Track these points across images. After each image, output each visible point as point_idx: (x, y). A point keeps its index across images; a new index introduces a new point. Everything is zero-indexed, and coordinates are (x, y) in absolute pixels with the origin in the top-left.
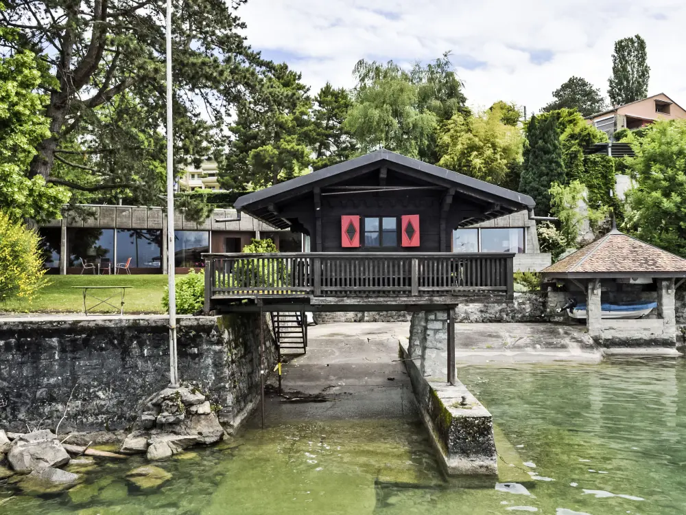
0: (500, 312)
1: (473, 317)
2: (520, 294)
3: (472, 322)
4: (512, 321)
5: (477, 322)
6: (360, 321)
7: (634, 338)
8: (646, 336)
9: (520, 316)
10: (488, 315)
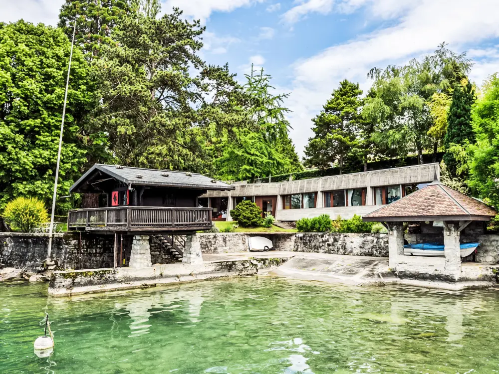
0: (372, 248)
1: (355, 252)
2: (386, 235)
3: (354, 255)
4: (379, 255)
5: (357, 255)
6: (296, 251)
7: (421, 272)
8: (431, 272)
9: (384, 252)
10: (364, 250)
